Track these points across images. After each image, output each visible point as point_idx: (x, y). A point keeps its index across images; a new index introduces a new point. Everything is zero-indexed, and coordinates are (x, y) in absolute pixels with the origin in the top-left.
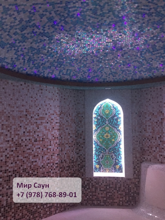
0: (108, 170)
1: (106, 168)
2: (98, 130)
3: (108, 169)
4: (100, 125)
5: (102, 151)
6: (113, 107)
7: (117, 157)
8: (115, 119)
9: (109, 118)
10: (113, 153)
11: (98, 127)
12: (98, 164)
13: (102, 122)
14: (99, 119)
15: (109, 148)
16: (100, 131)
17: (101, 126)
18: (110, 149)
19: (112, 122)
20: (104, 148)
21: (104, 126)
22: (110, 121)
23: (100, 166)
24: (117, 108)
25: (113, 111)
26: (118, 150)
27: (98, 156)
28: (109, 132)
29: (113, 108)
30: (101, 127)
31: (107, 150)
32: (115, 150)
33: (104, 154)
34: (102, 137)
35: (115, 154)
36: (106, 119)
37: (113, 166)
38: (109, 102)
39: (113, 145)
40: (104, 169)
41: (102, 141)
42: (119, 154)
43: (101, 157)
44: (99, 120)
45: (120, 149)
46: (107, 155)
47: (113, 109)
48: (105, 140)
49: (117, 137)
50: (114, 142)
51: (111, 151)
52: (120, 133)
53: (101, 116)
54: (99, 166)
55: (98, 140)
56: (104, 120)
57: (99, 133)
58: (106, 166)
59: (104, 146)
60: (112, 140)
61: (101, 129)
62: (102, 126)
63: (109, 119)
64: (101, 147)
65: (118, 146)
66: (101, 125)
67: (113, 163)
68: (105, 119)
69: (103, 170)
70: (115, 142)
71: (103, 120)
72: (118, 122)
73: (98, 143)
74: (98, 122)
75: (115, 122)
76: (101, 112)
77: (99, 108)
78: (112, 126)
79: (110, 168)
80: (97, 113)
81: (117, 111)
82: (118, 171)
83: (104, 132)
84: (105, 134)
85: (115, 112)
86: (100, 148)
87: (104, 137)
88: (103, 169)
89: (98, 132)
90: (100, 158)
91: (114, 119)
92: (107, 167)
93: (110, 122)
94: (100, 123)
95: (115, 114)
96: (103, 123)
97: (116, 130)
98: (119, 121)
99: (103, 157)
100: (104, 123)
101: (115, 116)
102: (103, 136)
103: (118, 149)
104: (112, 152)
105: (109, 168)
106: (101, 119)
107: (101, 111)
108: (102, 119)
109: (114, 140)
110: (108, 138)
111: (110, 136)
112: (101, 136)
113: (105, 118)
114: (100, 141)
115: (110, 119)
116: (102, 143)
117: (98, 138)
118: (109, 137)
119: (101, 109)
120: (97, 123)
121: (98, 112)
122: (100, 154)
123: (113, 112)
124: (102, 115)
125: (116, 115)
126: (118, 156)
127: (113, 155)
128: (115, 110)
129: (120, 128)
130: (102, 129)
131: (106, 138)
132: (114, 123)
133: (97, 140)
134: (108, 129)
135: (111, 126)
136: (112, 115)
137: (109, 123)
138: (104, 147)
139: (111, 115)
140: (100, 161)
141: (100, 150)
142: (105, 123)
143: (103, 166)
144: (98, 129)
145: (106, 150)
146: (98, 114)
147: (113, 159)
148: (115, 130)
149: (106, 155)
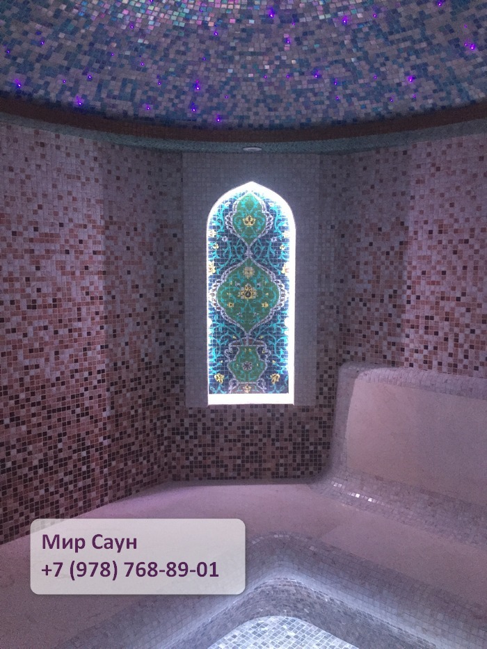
0: (250, 387)
1: (242, 381)
2: (223, 276)
3: (249, 385)
4: (226, 260)
5: (234, 337)
6: (268, 207)
7: (273, 353)
8: (270, 245)
9: (255, 240)
10: (262, 342)
11: (222, 266)
12: (222, 373)
13: (234, 253)
14: (226, 243)
15: (252, 326)
16: (228, 280)
17: (231, 265)
18: (255, 330)
19: (264, 253)
20: (238, 329)
21: (239, 265)
22: (259, 249)
23: (225, 377)
24: (279, 211)
25: (267, 219)
26: (278, 333)
27: (223, 349)
28: (255, 281)
29: (268, 211)
30: (231, 268)
31: (246, 334)
32: (271, 333)
33: (239, 344)
34: (234, 298)
35: (270, 342)
36: (246, 244)
37: (262, 377)
38: (256, 194)
39: (266, 318)
40: (238, 385)
41: (234, 308)
42: (282, 345)
43: (230, 353)
44: (226, 248)
45: (283, 330)
46: (247, 348)
47: (268, 215)
48: (243, 305)
49: (275, 298)
50: (268, 309)
51: (259, 336)
52: (286, 285)
53: (231, 235)
54: (223, 376)
55: (222, 305)
56: (241, 245)
57: (226, 284)
58: (243, 377)
59: (239, 322)
60: (263, 304)
61: (230, 272)
62: (234, 264)
63: (254, 245)
64: (231, 324)
65: (279, 323)
66: (230, 261)
67: (262, 368)
68: (243, 244)
69: (235, 387)
70: (271, 310)
71: (236, 247)
72: (279, 253)
73: (222, 314)
74: (223, 252)
75: (270, 253)
76: (231, 223)
77: (226, 210)
78: (263, 265)
79: (255, 380)
80: (219, 224)
81: (279, 220)
82: (275, 388)
83: (238, 281)
84: (243, 289)
85: (272, 223)
86: (226, 329)
87: (240, 298)
88: (235, 385)
89: (223, 281)
90: (227, 357)
91: (268, 244)
92: (247, 380)
93: (259, 253)
94: (227, 256)
95: (274, 228)
96: (236, 257)
97: (275, 277)
98: (283, 249)
99: (235, 353)
100: (239, 257)
101: (272, 236)
102: (235, 293)
103: (279, 329)
104: (262, 337)
105: (251, 381)
106: (231, 243)
107: (232, 220)
108: (235, 244)
109: (267, 305)
110: (250, 300)
111: (255, 293)
112: (230, 294)
113: (244, 241)
114: (227, 308)
115: (258, 244)
116: (235, 313)
117: (222, 300)
118: (254, 297)
119: (231, 214)
120: (219, 256)
121: (222, 223)
122: (227, 345)
123: (267, 223)
124: (233, 232)
125: (275, 231)
126: (278, 349)
127: (262, 347)
128: (271, 216)
129: (286, 270)
130: (235, 272)
131: (244, 300)
132: (267, 256)
133: (219, 306)
134: (251, 273)
135: (259, 265)
136: (265, 232)
137: (254, 257)
138: (238, 325)
139: (260, 232)
140: (226, 364)
141: (226, 334)
142: (244, 257)
143: (234, 376)
144: (221, 273)
145: (243, 333)
146: (222, 228)
147: (263, 357)
148: (272, 276)
149: (243, 348)
